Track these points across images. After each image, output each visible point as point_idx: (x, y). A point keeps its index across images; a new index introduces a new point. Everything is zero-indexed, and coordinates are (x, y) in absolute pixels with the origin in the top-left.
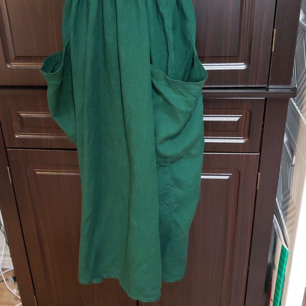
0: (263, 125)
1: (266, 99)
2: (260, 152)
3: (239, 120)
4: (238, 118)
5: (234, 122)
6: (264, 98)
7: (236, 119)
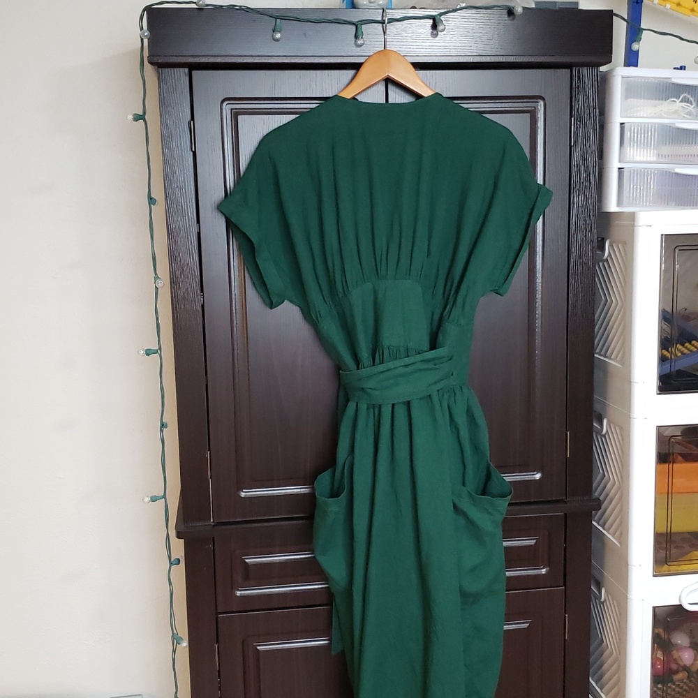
0: (565, 548)
1: (565, 514)
2: (565, 585)
3: (536, 543)
4: (535, 541)
5: (530, 546)
6: (562, 514)
7: (533, 542)
